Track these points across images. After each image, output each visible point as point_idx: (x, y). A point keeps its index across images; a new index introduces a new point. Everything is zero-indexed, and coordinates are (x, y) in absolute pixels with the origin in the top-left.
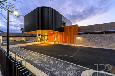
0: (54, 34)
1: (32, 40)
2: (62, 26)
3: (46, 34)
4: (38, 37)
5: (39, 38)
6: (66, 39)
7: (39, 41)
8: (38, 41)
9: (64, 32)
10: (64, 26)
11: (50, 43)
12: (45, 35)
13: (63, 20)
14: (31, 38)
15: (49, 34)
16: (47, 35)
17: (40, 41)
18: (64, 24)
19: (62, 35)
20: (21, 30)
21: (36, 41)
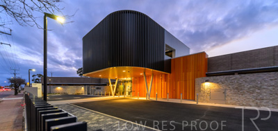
0: (146, 77)
1: (98, 92)
2: (167, 58)
3: (129, 79)
4: (111, 85)
5: (113, 87)
6: (176, 90)
7: (113, 94)
8: (111, 95)
9: (170, 73)
10: (170, 58)
11: (136, 98)
12: (125, 81)
13: (167, 42)
14: (98, 88)
15: (135, 77)
16: (131, 81)
17: (115, 95)
18: (170, 52)
19: (166, 80)
20: (78, 73)
21: (107, 95)
